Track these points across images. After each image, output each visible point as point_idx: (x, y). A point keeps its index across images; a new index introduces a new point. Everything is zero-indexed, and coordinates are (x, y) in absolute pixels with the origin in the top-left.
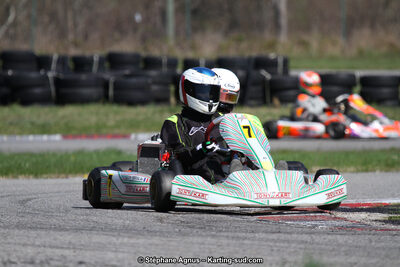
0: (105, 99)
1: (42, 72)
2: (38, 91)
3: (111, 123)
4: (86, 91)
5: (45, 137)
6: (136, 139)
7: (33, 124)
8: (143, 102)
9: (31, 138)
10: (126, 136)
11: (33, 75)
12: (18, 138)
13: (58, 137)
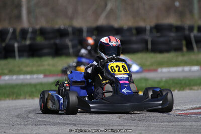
0: (146, 50)
3: (148, 63)
4: (135, 46)
6: (161, 72)
8: (168, 51)
10: (155, 70)
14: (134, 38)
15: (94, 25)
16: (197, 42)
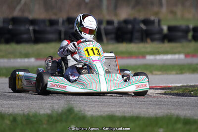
1: (27, 27)
2: (25, 36)
5: (26, 60)
7: (21, 53)
9: (19, 60)
11: (23, 28)
12: (12, 60)
13: (32, 60)
14: (49, 29)
15: (10, 16)
16: (107, 34)
